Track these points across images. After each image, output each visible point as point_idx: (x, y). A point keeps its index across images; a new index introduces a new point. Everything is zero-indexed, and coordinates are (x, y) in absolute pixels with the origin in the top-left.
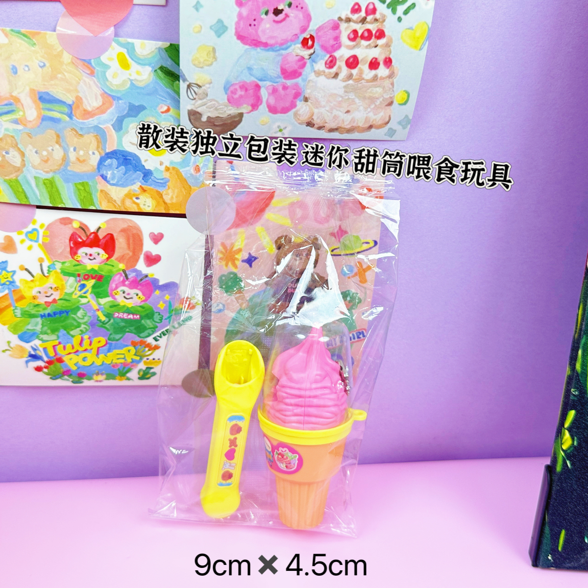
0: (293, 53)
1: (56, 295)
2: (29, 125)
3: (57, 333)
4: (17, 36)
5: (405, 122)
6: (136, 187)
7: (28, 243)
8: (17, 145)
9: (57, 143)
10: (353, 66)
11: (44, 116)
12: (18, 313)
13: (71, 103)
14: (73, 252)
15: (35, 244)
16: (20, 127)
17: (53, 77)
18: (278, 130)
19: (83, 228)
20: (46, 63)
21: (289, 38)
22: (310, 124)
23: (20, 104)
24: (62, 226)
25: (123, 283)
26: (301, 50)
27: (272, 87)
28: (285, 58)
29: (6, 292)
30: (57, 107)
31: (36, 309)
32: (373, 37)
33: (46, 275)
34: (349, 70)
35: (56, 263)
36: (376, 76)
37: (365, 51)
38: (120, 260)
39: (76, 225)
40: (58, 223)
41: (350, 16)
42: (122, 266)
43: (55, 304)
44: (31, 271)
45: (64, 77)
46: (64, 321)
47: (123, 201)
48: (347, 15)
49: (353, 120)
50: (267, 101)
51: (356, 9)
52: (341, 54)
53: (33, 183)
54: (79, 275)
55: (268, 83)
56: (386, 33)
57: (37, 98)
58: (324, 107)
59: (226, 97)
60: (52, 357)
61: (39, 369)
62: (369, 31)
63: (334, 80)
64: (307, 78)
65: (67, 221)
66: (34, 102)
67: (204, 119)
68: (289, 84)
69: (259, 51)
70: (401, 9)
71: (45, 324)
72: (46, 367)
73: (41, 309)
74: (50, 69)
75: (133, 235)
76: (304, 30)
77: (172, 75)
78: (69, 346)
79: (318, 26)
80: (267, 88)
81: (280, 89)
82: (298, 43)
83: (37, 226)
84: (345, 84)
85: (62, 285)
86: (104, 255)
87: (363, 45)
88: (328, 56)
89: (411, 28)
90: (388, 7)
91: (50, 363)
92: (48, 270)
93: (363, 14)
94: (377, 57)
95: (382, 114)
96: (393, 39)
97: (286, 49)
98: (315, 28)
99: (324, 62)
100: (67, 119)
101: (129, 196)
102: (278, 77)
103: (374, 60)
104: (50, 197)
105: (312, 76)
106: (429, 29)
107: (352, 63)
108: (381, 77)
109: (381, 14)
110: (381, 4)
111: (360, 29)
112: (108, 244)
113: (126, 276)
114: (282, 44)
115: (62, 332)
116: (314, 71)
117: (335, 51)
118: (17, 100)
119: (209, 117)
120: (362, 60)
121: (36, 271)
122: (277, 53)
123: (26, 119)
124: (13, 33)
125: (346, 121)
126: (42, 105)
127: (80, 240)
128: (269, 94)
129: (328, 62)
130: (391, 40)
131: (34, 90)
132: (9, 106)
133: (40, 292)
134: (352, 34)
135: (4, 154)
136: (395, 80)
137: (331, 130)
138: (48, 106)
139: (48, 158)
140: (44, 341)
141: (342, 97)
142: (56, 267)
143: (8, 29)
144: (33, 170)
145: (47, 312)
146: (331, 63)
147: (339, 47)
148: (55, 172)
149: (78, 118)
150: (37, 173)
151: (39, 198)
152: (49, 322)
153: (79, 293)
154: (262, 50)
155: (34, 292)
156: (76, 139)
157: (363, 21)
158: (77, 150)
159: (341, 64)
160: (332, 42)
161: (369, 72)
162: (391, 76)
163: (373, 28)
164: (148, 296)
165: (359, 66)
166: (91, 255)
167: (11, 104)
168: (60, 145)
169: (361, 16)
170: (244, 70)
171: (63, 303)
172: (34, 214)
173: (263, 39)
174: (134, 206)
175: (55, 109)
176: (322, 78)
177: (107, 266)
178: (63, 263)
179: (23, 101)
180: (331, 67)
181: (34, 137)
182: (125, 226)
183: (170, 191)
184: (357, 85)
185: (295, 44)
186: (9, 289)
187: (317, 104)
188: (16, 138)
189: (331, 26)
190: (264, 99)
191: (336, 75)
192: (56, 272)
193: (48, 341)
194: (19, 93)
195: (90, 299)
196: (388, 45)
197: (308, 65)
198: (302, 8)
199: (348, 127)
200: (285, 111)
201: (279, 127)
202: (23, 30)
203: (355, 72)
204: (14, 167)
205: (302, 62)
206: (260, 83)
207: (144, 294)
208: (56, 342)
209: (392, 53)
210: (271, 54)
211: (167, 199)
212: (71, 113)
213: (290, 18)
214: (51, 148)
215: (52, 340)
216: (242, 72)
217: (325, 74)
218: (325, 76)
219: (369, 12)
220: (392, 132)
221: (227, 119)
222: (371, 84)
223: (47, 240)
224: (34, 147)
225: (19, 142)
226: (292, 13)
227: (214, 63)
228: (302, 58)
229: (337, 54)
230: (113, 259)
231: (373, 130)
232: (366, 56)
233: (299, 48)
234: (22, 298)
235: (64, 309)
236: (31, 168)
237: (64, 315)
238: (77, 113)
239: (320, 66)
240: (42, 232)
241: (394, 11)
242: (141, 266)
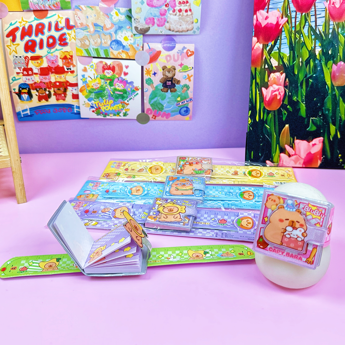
0: (163, 9)
1: (99, 86)
2: (91, 33)
3: (99, 99)
4: (88, 8)
5: (198, 28)
6: (121, 51)
12: (88, 91)
13: (103, 26)
14: (103, 72)
15: (92, 69)
17: (98, 19)
18: (160, 32)
19: (106, 64)
20: (96, 15)
21: (162, 4)
22: (170, 30)
24: (100, 64)
25: (118, 82)
26: (165, 8)
27: (158, 19)
28: (161, 10)
29: (84, 84)
30: (99, 27)
32: (185, 3)
33: (96, 78)
34: (179, 13)
36: (187, 15)
37: (183, 7)
38: (117, 74)
39: (104, 63)
40: (99, 63)
42: (117, 76)
43: (98, 89)
44: (92, 78)
46: (101, 94)
47: (117, 55)
49: (182, 28)
50: (157, 23)
52: (177, 8)
53: (92, 50)
54: (105, 79)
55: (156, 18)
56: (189, 2)
57: (94, 25)
58: (173, 24)
59: (145, 22)
62: (184, 1)
63: (175, 16)
65: (101, 62)
67: (139, 29)
68: (162, 18)
69: (154, 9)
71: (95, 95)
73: (94, 90)
74: (97, 17)
75: (120, 66)
76: (165, 2)
77: (130, 17)
78: (102, 103)
80: (156, 19)
81: (160, 19)
82: (164, 6)
83: (93, 64)
84: (178, 17)
85: (100, 82)
86: (112, 73)
88: (173, 9)
95: (191, 26)
97: (161, 8)
98: (169, 1)
100: (102, 31)
101: (119, 53)
102: (159, 16)
103: (186, 10)
104: (97, 54)
105: (169, 15)
107: (180, 11)
108: (189, 15)
111: (181, 1)
112: (113, 69)
113: (118, 79)
114: (159, 6)
116: (170, 14)
118: (88, 26)
119: (140, 29)
120: (183, 10)
121: (93, 78)
123: (90, 31)
125: (180, 29)
126: (95, 27)
127: (105, 68)
128: (157, 21)
129: (173, 11)
130: (190, 4)
131: (93, 23)
132: (86, 28)
133: (94, 85)
134: (179, 3)
135: (84, 41)
136: (193, 16)
137: (176, 32)
139: (96, 42)
140: (95, 101)
141: (178, 21)
142: (98, 76)
143: (86, 6)
145: (96, 91)
147: (176, 6)
148: (98, 47)
149: (104, 30)
151: (94, 55)
153: (105, 85)
155: (92, 85)
156: (104, 37)
158: (104, 40)
159: (177, 11)
160: (174, 5)
161: (185, 13)
162: (192, 14)
164: (125, 86)
166: (108, 73)
168: (100, 39)
170: (149, 14)
171: (101, 88)
172: (92, 60)
173: (154, 5)
174: (120, 56)
177: (113, 76)
178: (100, 75)
179: (90, 26)
181: (92, 36)
182: (117, 63)
183: (130, 52)
184: (182, 17)
186: (85, 84)
187: (171, 24)
189: (173, 1)
190: (156, 23)
191: (176, 14)
192: (99, 78)
194: (89, 24)
195: (108, 87)
197: (167, 12)
199: (181, 31)
200: (162, 26)
201: (161, 31)
203: (181, 13)
204: (87, 45)
206: (154, 18)
207: (124, 85)
209: (191, 8)
210: (157, 9)
211: (130, 54)
214: (97, 39)
215: (97, 101)
218: (173, 15)
220: (194, 32)
221: (145, 29)
222: (186, 17)
223: (96, 68)
224: (93, 39)
225: (88, 38)
227: (141, 13)
228: (166, 10)
229: (175, 8)
230: (115, 74)
231: (189, 31)
234: (89, 86)
235: (101, 90)
237: (101, 92)
239: (171, 12)
240: (94, 65)
242: (123, 76)
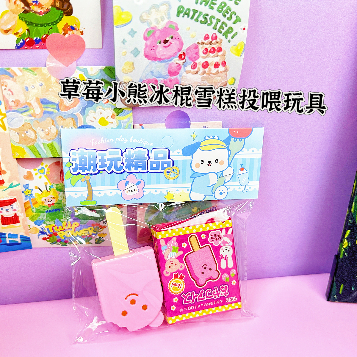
0: (174, 62)
1: (54, 201)
2: (37, 117)
3: (54, 220)
4: (27, 71)
7: (39, 175)
8: (32, 127)
9: (53, 124)
10: (206, 67)
11: (44, 111)
12: (34, 210)
13: (58, 103)
14: (62, 179)
15: (43, 175)
16: (33, 118)
17: (47, 90)
20: (43, 83)
21: (172, 55)
23: (31, 106)
26: (178, 61)
27: (164, 81)
28: (170, 65)
29: (28, 199)
30: (51, 106)
31: (43, 208)
32: (216, 51)
33: (49, 191)
34: (204, 69)
35: (53, 185)
36: (218, 72)
37: (212, 59)
41: (204, 41)
43: (53, 206)
44: (41, 189)
45: (52, 90)
46: (58, 214)
48: (202, 41)
51: (206, 37)
52: (199, 61)
53: (42, 146)
55: (162, 79)
56: (223, 49)
57: (40, 102)
60: (51, 233)
61: (44, 239)
62: (213, 48)
63: (196, 75)
64: (182, 75)
65: (58, 163)
66: (39, 104)
68: (172, 79)
70: (230, 36)
71: (48, 216)
72: (48, 238)
73: (46, 208)
74: (45, 86)
76: (180, 50)
77: (108, 83)
78: (60, 227)
79: (187, 48)
80: (161, 81)
81: (168, 81)
82: (177, 57)
83: (44, 166)
84: (201, 76)
85: (57, 196)
87: (211, 56)
88: (193, 62)
89: (235, 45)
90: (223, 35)
91: (50, 236)
92: (50, 189)
93: (210, 40)
94: (218, 61)
96: (226, 51)
97: (171, 61)
98: (186, 49)
99: (191, 66)
100: (57, 111)
102: (167, 75)
103: (217, 63)
104: (52, 153)
105: (185, 74)
106: (245, 45)
107: (205, 65)
108: (220, 72)
109: (219, 39)
110: (220, 34)
111: (209, 47)
114: (168, 58)
115: (57, 220)
116: (186, 71)
117: (196, 60)
118: (30, 104)
120: (210, 64)
121: (43, 189)
122: (166, 63)
123: (35, 113)
124: (24, 70)
126: (43, 106)
129: (193, 66)
130: (225, 52)
131: (38, 98)
132: (26, 108)
133: (45, 200)
134: (205, 50)
135: (25, 133)
136: (228, 73)
138: (46, 106)
139: (49, 133)
140: (47, 225)
141: (200, 83)
142: (53, 187)
143: (22, 68)
144: (42, 140)
145: (49, 210)
146: (194, 66)
147: (199, 58)
148: (53, 140)
149: (61, 110)
150: (44, 141)
151: (46, 154)
152: (50, 215)
154: (158, 62)
155: (42, 200)
156: (62, 122)
157: (211, 43)
158: (63, 127)
159: (199, 66)
160: (194, 55)
161: (214, 70)
162: (226, 70)
163: (216, 46)
165: (209, 67)
167: (27, 107)
168: (54, 126)
169: (209, 41)
170: (149, 73)
171: (57, 205)
173: (159, 57)
175: (50, 107)
176: (190, 74)
178: (57, 185)
179: (33, 104)
180: (194, 68)
181: (40, 123)
184: (208, 76)
185: (175, 58)
186: (30, 198)
188: (31, 124)
189: (194, 47)
191: (197, 72)
192: (54, 189)
193: (49, 224)
194: (30, 101)
196: (224, 55)
197: (182, 68)
198: (178, 39)
202: (29, 68)
203: (207, 70)
204: (32, 139)
205: (179, 67)
206: (158, 79)
208: (54, 225)
209: (226, 59)
210: (163, 64)
212: (58, 108)
213: (172, 44)
214: (50, 127)
215: (52, 224)
216: (148, 74)
217: (192, 72)
218: (191, 73)
219: (213, 38)
222: (216, 75)
223: (49, 173)
224: (41, 128)
225: (33, 126)
226: (173, 42)
227: (134, 71)
228: (179, 65)
229: (197, 61)
232: (213, 61)
233: (177, 60)
234: (36, 203)
235: (58, 208)
236: (40, 139)
237: (58, 211)
238: (61, 108)
239: (189, 68)
240: (46, 169)
241: (226, 38)
